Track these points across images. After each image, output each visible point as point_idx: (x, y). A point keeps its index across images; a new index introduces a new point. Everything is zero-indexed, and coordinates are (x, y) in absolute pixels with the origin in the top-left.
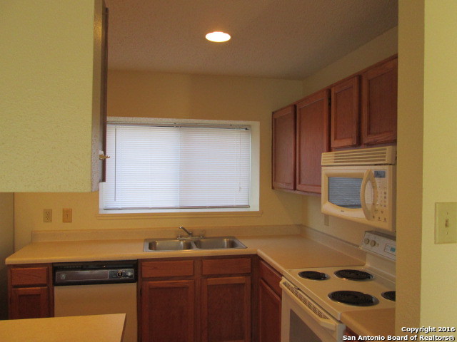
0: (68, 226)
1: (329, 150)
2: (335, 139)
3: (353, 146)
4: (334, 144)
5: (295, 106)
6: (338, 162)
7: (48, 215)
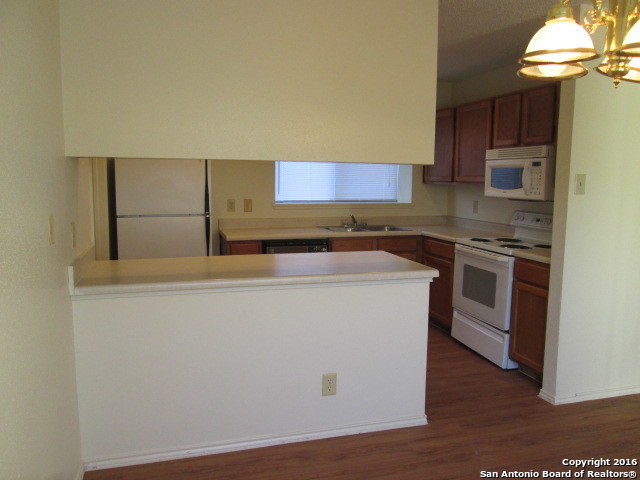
0: (248, 215)
1: (491, 147)
2: (498, 139)
3: (514, 146)
4: (496, 143)
5: (455, 110)
6: (501, 157)
7: (231, 206)
